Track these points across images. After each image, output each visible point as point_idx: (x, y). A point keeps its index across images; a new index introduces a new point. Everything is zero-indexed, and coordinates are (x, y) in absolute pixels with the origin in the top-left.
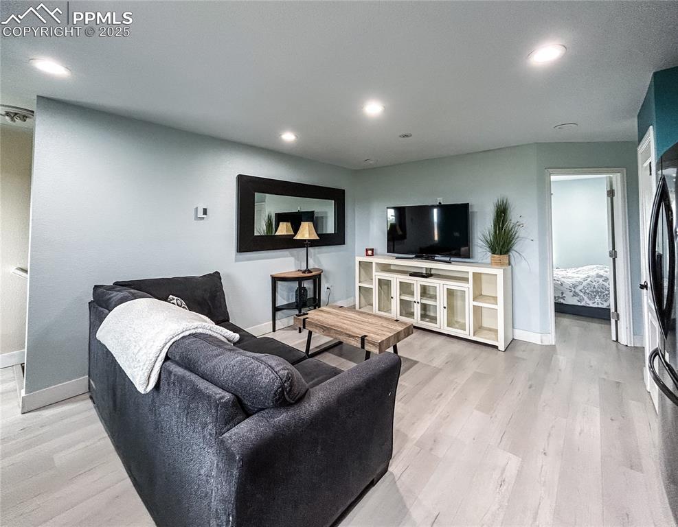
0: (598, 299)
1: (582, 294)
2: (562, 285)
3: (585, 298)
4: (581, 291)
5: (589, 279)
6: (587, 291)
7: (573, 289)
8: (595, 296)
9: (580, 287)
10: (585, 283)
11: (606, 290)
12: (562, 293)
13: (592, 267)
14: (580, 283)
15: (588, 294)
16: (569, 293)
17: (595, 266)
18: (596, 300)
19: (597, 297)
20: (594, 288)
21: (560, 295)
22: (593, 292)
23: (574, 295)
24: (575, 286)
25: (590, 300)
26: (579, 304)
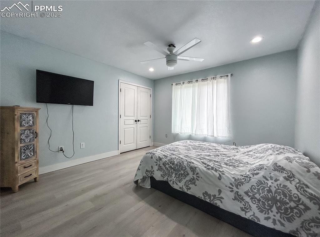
0: (274, 213)
1: (247, 199)
2: (220, 178)
3: (254, 206)
4: (246, 193)
5: (262, 173)
6: (257, 196)
7: (235, 188)
8: (271, 207)
9: (246, 187)
10: (254, 180)
11: (291, 200)
12: (220, 191)
13: (264, 146)
14: (247, 178)
15: (259, 200)
16: (229, 193)
17: (269, 145)
18: (271, 215)
19: (274, 209)
20: (270, 191)
21: (217, 194)
22: (268, 199)
23: (235, 199)
24: (238, 183)
25: (261, 211)
26: (242, 214)
